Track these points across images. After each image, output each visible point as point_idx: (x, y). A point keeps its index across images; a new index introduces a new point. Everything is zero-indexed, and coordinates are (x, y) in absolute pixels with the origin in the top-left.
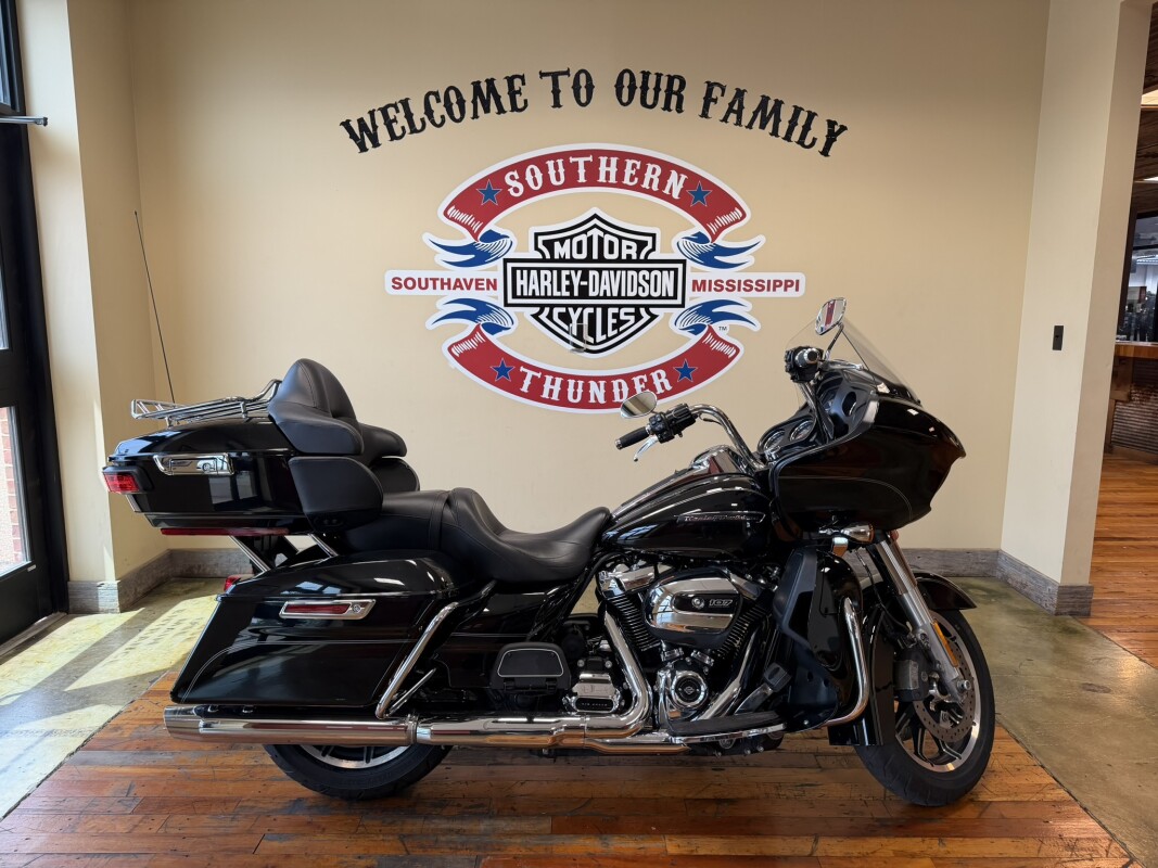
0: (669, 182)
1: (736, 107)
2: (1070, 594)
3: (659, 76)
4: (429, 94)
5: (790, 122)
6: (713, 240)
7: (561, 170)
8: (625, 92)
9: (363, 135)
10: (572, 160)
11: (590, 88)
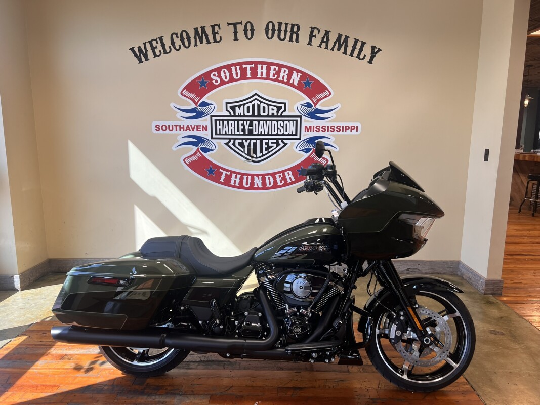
0: (293, 77)
1: (325, 40)
2: (491, 284)
3: (287, 24)
4: (173, 34)
5: (352, 47)
6: (315, 106)
7: (239, 71)
8: (270, 32)
9: (140, 55)
10: (244, 66)
11: (252, 30)
